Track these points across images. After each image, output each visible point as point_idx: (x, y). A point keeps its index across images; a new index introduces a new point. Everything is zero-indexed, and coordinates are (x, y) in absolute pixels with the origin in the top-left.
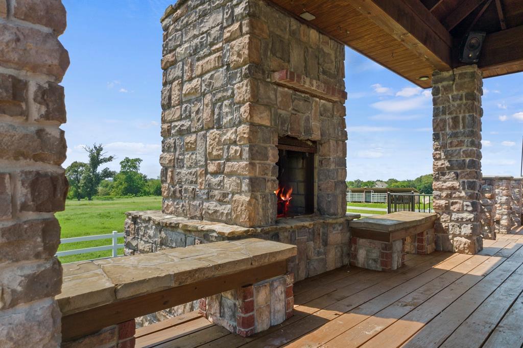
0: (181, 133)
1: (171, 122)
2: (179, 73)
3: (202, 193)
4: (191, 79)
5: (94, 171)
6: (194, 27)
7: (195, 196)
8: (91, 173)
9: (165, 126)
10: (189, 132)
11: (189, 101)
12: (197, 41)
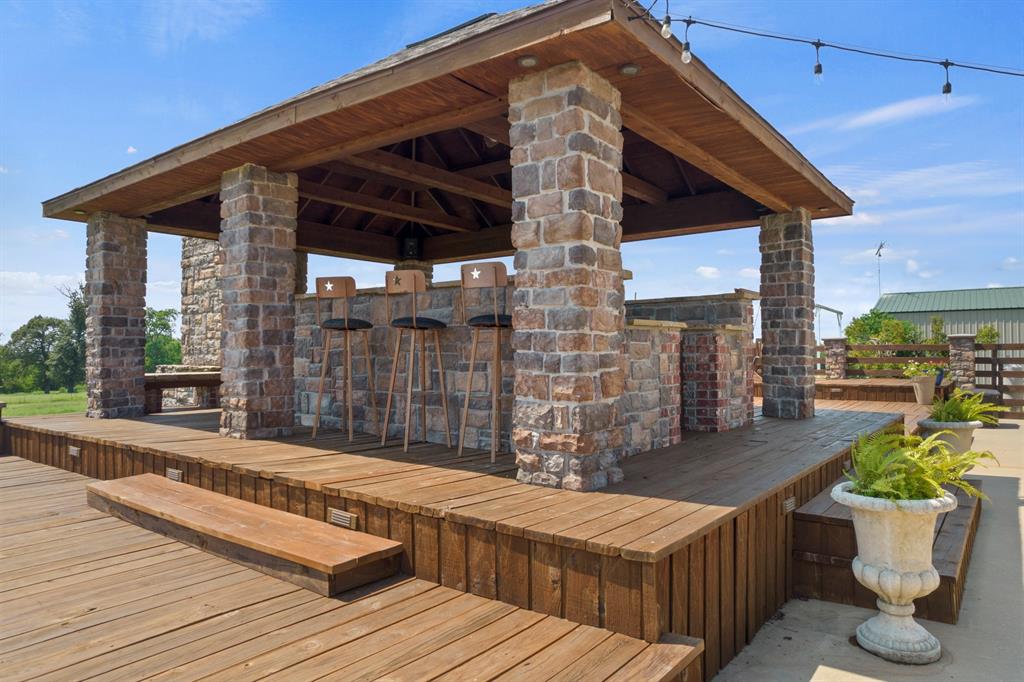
0: (194, 313)
1: (188, 305)
2: (192, 274)
3: (204, 350)
4: (199, 280)
5: (79, 336)
6: (200, 248)
7: (201, 352)
8: (72, 338)
9: (184, 307)
10: (197, 313)
11: (197, 293)
12: (201, 257)
